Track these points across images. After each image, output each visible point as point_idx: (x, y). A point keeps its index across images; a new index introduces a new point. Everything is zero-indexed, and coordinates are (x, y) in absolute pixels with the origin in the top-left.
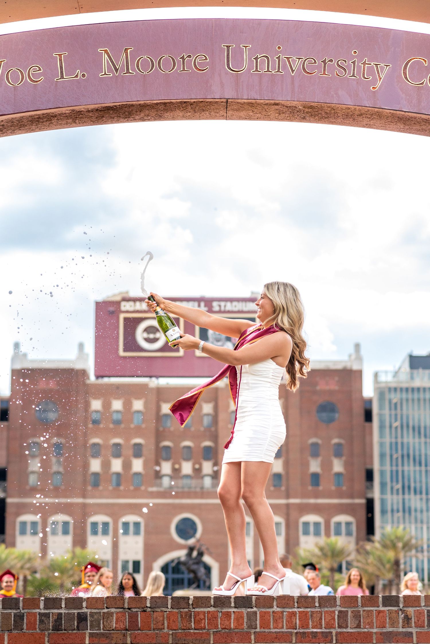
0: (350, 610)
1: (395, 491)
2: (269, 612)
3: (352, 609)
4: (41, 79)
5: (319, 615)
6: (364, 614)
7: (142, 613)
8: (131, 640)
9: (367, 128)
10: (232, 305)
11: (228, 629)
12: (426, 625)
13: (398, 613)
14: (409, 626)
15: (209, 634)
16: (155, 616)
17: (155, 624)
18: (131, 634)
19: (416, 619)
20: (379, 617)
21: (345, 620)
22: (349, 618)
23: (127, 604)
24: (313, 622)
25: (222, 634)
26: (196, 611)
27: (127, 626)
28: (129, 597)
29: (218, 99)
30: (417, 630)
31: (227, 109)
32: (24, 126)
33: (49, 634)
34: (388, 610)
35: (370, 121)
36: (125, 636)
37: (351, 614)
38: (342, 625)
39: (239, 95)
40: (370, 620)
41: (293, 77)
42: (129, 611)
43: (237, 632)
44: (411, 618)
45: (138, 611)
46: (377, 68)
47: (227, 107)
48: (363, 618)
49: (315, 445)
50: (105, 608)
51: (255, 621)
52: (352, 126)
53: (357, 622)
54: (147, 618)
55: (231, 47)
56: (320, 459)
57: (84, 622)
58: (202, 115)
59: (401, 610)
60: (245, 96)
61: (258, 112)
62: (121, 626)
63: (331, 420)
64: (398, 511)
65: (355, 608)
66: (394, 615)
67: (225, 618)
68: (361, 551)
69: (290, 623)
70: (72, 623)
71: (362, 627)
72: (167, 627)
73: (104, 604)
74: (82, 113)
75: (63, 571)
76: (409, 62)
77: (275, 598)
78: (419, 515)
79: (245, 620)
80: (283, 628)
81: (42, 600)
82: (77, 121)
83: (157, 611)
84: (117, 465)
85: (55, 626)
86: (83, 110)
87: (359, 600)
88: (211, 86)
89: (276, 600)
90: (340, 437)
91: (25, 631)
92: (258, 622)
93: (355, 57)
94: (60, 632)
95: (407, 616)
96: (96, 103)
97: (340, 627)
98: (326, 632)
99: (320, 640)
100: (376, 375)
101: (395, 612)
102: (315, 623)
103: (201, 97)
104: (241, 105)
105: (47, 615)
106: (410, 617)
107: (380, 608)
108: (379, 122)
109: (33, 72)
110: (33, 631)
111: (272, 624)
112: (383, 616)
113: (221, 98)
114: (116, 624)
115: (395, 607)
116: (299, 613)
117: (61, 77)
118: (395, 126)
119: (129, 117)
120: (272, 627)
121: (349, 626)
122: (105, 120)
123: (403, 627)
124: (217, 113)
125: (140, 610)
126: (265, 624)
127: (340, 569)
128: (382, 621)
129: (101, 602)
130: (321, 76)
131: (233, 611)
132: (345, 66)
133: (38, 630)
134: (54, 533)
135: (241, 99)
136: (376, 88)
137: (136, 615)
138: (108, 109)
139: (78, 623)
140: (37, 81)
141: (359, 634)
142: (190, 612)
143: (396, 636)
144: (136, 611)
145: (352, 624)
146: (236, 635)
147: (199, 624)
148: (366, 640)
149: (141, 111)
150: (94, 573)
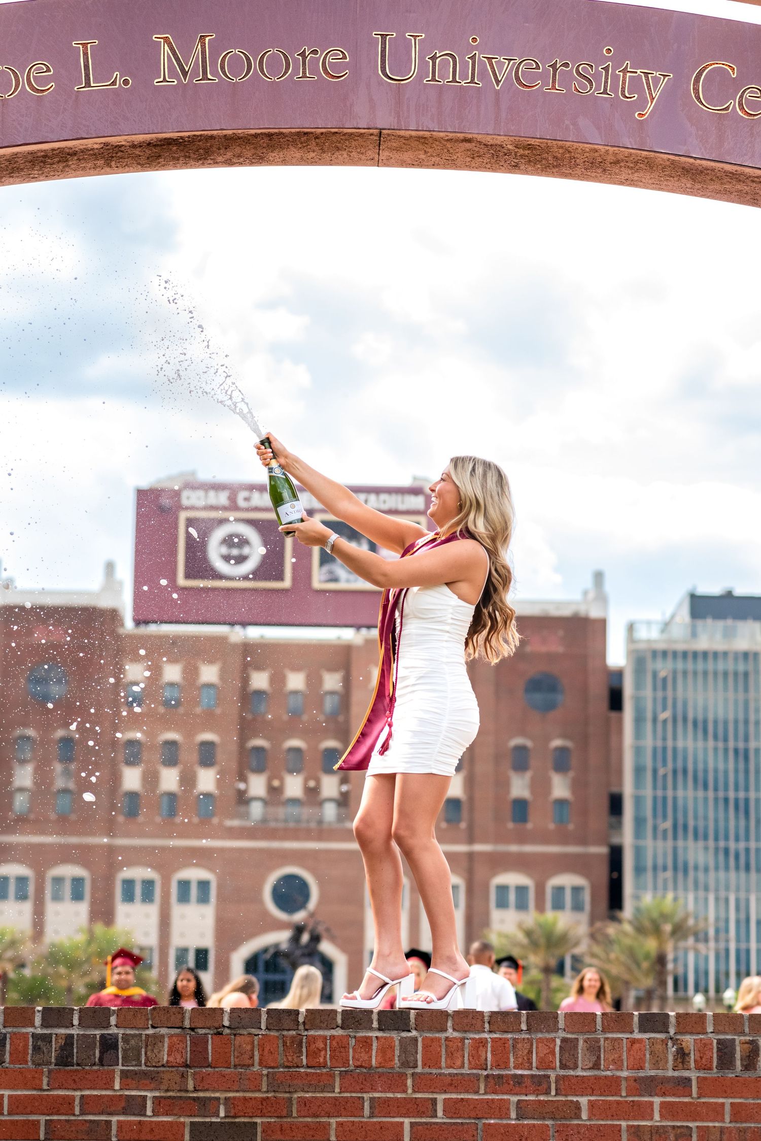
0: (581, 1038)
1: (660, 835)
2: (440, 1039)
3: (586, 1036)
4: (51, 87)
5: (527, 1046)
6: (606, 1045)
7: (214, 1037)
8: (194, 1084)
9: (628, 185)
10: (378, 499)
11: (366, 1068)
12: (714, 1067)
13: (667, 1045)
14: (685, 1066)
15: (333, 1076)
16: (237, 1043)
17: (238, 1057)
18: (194, 1074)
19: (698, 1055)
20: (632, 1051)
21: (573, 1055)
22: (580, 1051)
23: (189, 1020)
24: (516, 1058)
25: (355, 1076)
26: (310, 1036)
27: (188, 1059)
28: (192, 1009)
29: (364, 129)
30: (698, 1075)
31: (379, 147)
32: (19, 170)
33: (50, 1071)
34: (648, 1039)
35: (632, 173)
36: (183, 1076)
37: (583, 1044)
38: (568, 1064)
39: (402, 123)
40: (616, 1056)
41: (497, 92)
42: (193, 1033)
43: (383, 1073)
44: (690, 1053)
45: (208, 1034)
46: (647, 79)
47: (380, 143)
48: (605, 1051)
49: (521, 750)
50: (150, 1027)
51: (414, 1054)
52: (600, 182)
53: (594, 1059)
54: (224, 1045)
55: (388, 37)
56: (528, 775)
57: (112, 1051)
58: (336, 156)
59: (671, 1038)
60: (412, 126)
61: (435, 154)
62: (178, 1060)
63: (550, 707)
64: (665, 869)
65: (590, 1035)
66: (659, 1047)
67: (361, 1048)
68: (599, 937)
69: (475, 1058)
70: (91, 1053)
71: (602, 1067)
72: (259, 1063)
73: (148, 1020)
74: (122, 149)
75: (72, 964)
76: (704, 70)
77: (450, 1015)
78: (701, 875)
79: (397, 1053)
80: (462, 1066)
81: (39, 1011)
82: (113, 163)
83: (241, 1035)
84: (170, 779)
85: (61, 1057)
86: (123, 143)
88: (351, 105)
89: (452, 1017)
90: (564, 736)
91: (8, 1065)
92: (419, 1057)
93: (609, 59)
94: (69, 1068)
95: (682, 1049)
96: (147, 132)
97: (563, 1066)
98: (539, 1075)
99: (528, 1089)
100: (631, 628)
101: (661, 1043)
102: (520, 1060)
103: (335, 124)
104: (404, 141)
105: (47, 1038)
106: (687, 1052)
107: (635, 1034)
108: (648, 176)
109: (36, 73)
110: (21, 1066)
111: (443, 1060)
112: (640, 1049)
113: (370, 127)
114: (169, 1055)
115: (661, 1034)
116: (492, 1042)
117: (85, 84)
118: (677, 184)
119: (205, 159)
120: (443, 1064)
121: (580, 1065)
122: (163, 163)
123: (674, 1068)
124: (362, 154)
125: (212, 1032)
126: (432, 1060)
127: (560, 970)
128: (638, 1057)
129: (143, 1017)
130: (547, 92)
131: (375, 1035)
132: (591, 75)
133: (30, 1064)
134: (57, 898)
135: (406, 130)
136: (644, 115)
137: (204, 1040)
138: (169, 142)
139: (102, 1053)
140: (43, 91)
141: (598, 1080)
142: (299, 1036)
143: (662, 1084)
144: (205, 1034)
145: (586, 1063)
146: (381, 1079)
147: (315, 1058)
148: (610, 1091)
149: (227, 149)
150: (128, 968)
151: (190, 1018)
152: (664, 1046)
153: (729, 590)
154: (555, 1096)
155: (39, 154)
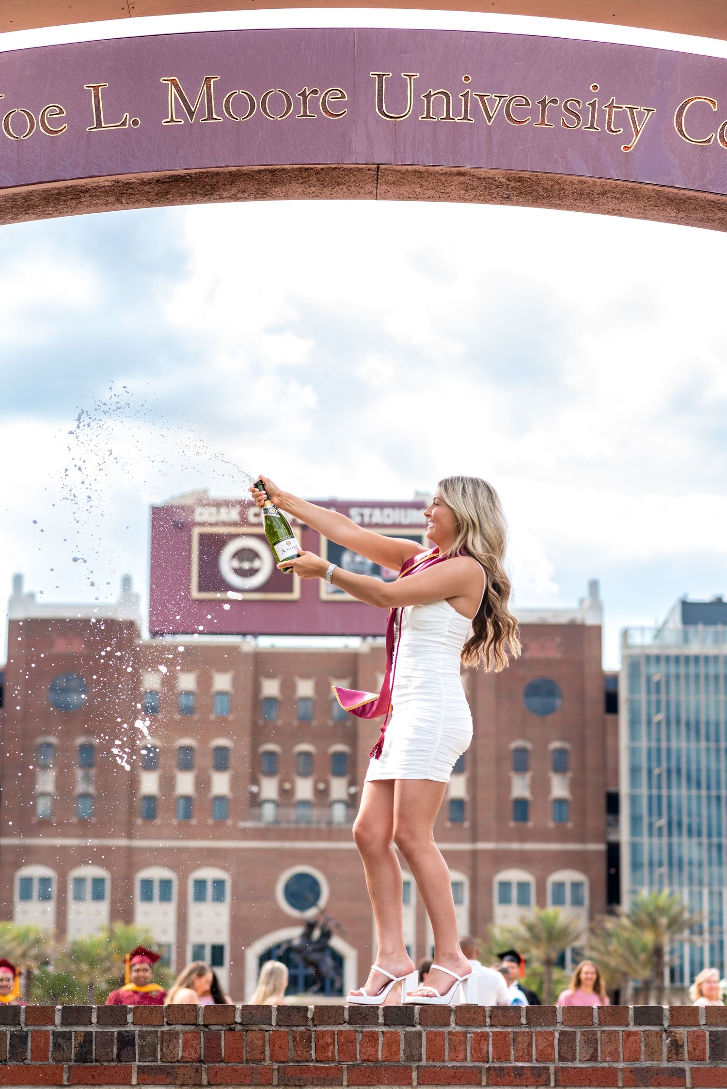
0: (579, 1031)
1: (655, 832)
2: (443, 1033)
3: (583, 1030)
4: (64, 128)
5: (527, 1039)
6: (603, 1037)
7: (227, 1033)
8: (208, 1079)
9: (615, 215)
10: (382, 514)
11: (372, 1062)
12: (707, 1057)
13: (661, 1037)
14: (679, 1057)
15: (340, 1070)
16: (249, 1039)
17: (250, 1052)
18: (208, 1069)
19: (691, 1047)
20: (628, 1043)
21: (572, 1048)
22: (578, 1044)
24: (516, 1051)
25: (363, 1069)
26: (318, 1031)
27: (202, 1055)
28: (206, 1007)
29: (362, 164)
30: (692, 1066)
31: (377, 181)
32: (35, 207)
33: (70, 1068)
34: (643, 1032)
35: (619, 203)
36: (197, 1071)
37: (581, 1037)
38: (566, 1056)
39: (399, 158)
40: (612, 1048)
41: (489, 127)
42: (206, 1030)
43: (389, 1067)
44: (683, 1045)
45: (221, 1030)
46: (632, 114)
47: (377, 177)
48: (601, 1043)
49: (521, 752)
50: (165, 1025)
51: (418, 1047)
52: (588, 212)
53: (592, 1051)
54: (236, 1041)
55: (384, 77)
56: (528, 776)
57: (129, 1048)
58: (336, 191)
59: (665, 1031)
60: (408, 160)
61: (430, 188)
62: (192, 1056)
63: (548, 710)
64: (660, 864)
65: (587, 1028)
66: (654, 1039)
67: (368, 1042)
68: (598, 931)
69: (477, 1051)
70: (109, 1049)
71: (599, 1059)
72: (270, 1058)
73: (163, 1017)
74: (133, 186)
75: (93, 961)
76: (687, 105)
77: (452, 1010)
78: (695, 870)
79: (402, 1047)
80: (465, 1059)
81: (59, 1010)
82: (124, 200)
83: (252, 1031)
84: (185, 784)
85: (80, 1053)
86: (133, 180)
87: (596, 1013)
88: (350, 142)
89: (455, 1012)
90: (563, 738)
91: (29, 1062)
92: (424, 1051)
93: (596, 95)
94: (88, 1064)
95: (676, 1040)
96: (156, 170)
97: (562, 1059)
98: (538, 1067)
99: (528, 1081)
100: (625, 634)
101: (656, 1035)
102: (520, 1053)
103: (335, 160)
104: (401, 176)
105: (66, 1036)
106: (680, 1043)
107: (630, 1027)
108: (634, 205)
109: (50, 115)
110: (42, 1063)
111: (447, 1053)
112: (635, 1042)
113: (369, 162)
114: (183, 1051)
115: (656, 1026)
116: (493, 1035)
117: (97, 124)
118: (661, 213)
119: (212, 194)
120: (447, 1058)
121: (578, 1057)
122: (171, 198)
123: (669, 1059)
124: (361, 188)
125: (225, 1028)
126: (435, 1054)
127: (561, 962)
128: (634, 1049)
129: (159, 1015)
130: (536, 127)
131: (381, 1030)
132: (579, 111)
133: (50, 1060)
134: (78, 897)
135: (402, 165)
136: (630, 148)
137: (217, 1036)
138: (177, 179)
139: (119, 1049)
140: (56, 132)
141: (595, 1072)
142: (308, 1032)
143: (657, 1075)
144: (219, 1031)
145: (583, 1055)
146: (387, 1072)
147: (324, 1052)
148: (607, 1082)
149: (232, 184)
150: (146, 966)
151: (204, 1016)
152: (659, 1038)
153: (719, 597)
154: (554, 1087)
155: (53, 192)
